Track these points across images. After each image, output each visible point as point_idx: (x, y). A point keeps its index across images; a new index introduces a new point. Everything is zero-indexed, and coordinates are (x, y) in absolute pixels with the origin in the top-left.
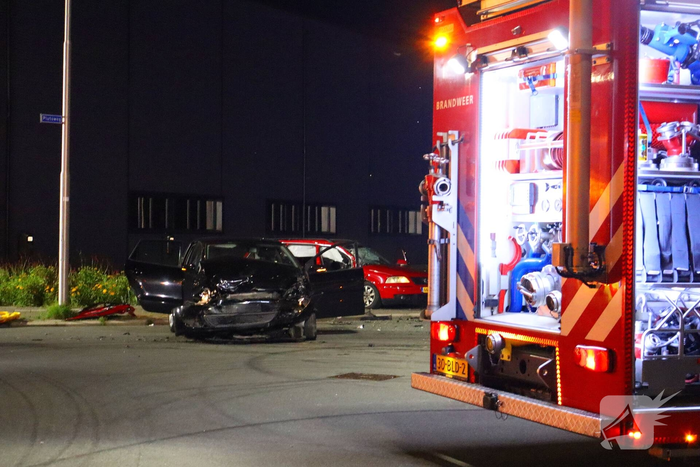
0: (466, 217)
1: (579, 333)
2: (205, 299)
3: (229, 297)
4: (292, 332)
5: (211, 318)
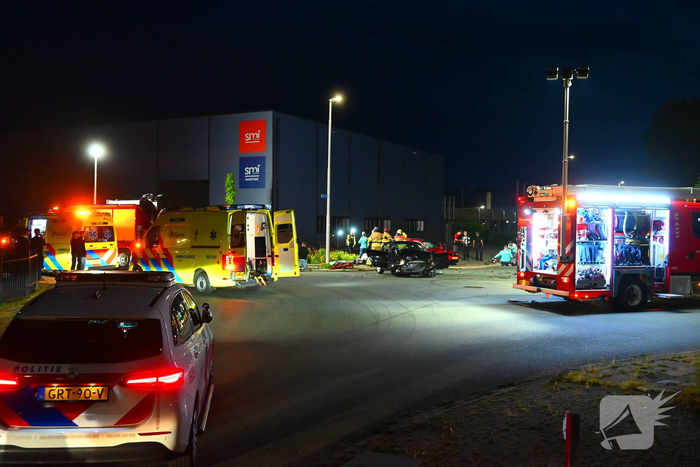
0: (529, 247)
1: (562, 274)
2: (402, 263)
3: (410, 262)
4: (429, 274)
5: (404, 269)
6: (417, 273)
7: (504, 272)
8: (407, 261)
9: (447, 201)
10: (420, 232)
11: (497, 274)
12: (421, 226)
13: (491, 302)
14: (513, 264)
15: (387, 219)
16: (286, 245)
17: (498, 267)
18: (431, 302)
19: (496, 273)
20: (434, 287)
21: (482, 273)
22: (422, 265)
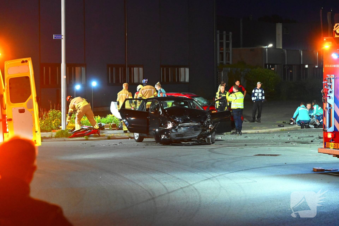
2: (170, 126)
3: (179, 125)
4: (206, 140)
5: (173, 135)
6: (190, 140)
7: (304, 135)
8: (176, 124)
9: (221, 38)
10: (185, 83)
11: (296, 139)
12: (185, 75)
13: (291, 172)
14: (315, 126)
15: (138, 66)
16: (23, 105)
17: (296, 130)
18: (214, 174)
19: (295, 136)
20: (216, 157)
21: (276, 137)
22: (196, 128)
